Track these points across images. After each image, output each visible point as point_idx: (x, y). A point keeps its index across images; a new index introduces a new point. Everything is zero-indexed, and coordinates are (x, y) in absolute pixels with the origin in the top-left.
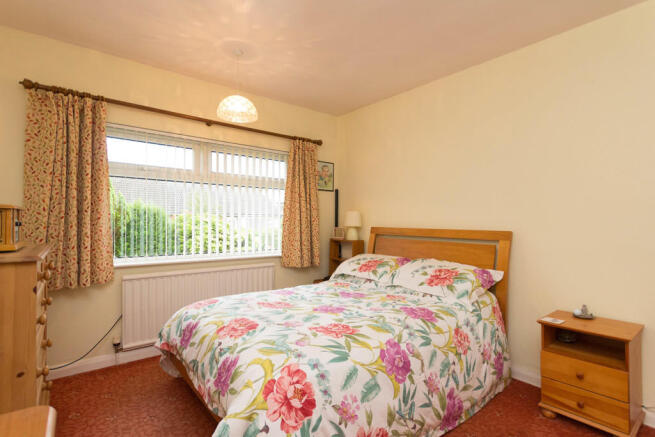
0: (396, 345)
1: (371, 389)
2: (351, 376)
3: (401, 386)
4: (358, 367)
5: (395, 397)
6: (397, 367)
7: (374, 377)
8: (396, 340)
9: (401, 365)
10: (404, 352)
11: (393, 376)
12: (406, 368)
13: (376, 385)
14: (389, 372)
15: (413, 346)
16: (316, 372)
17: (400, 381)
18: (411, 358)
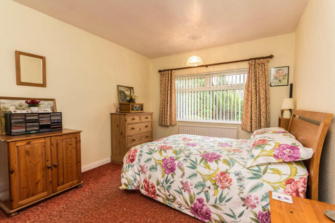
0: (174, 160)
1: (153, 168)
2: (149, 160)
3: (166, 175)
4: (152, 159)
5: (162, 177)
6: (167, 167)
7: (156, 165)
8: (175, 158)
9: (170, 167)
10: (175, 164)
11: (164, 169)
12: (172, 170)
13: (156, 168)
14: (163, 167)
15: (182, 164)
16: (140, 153)
17: (166, 173)
18: (177, 168)
